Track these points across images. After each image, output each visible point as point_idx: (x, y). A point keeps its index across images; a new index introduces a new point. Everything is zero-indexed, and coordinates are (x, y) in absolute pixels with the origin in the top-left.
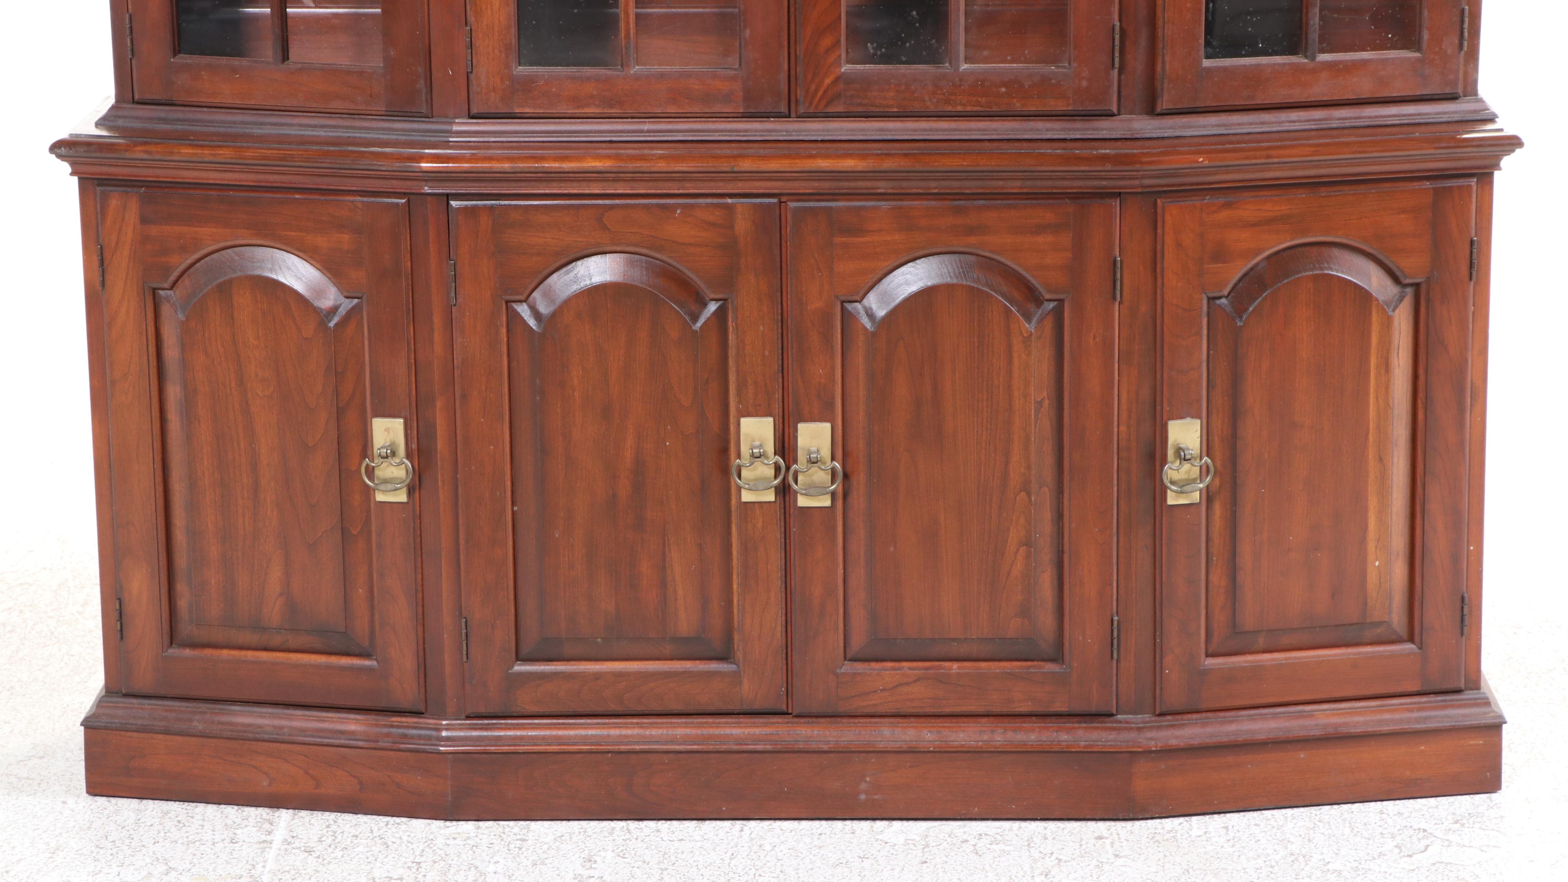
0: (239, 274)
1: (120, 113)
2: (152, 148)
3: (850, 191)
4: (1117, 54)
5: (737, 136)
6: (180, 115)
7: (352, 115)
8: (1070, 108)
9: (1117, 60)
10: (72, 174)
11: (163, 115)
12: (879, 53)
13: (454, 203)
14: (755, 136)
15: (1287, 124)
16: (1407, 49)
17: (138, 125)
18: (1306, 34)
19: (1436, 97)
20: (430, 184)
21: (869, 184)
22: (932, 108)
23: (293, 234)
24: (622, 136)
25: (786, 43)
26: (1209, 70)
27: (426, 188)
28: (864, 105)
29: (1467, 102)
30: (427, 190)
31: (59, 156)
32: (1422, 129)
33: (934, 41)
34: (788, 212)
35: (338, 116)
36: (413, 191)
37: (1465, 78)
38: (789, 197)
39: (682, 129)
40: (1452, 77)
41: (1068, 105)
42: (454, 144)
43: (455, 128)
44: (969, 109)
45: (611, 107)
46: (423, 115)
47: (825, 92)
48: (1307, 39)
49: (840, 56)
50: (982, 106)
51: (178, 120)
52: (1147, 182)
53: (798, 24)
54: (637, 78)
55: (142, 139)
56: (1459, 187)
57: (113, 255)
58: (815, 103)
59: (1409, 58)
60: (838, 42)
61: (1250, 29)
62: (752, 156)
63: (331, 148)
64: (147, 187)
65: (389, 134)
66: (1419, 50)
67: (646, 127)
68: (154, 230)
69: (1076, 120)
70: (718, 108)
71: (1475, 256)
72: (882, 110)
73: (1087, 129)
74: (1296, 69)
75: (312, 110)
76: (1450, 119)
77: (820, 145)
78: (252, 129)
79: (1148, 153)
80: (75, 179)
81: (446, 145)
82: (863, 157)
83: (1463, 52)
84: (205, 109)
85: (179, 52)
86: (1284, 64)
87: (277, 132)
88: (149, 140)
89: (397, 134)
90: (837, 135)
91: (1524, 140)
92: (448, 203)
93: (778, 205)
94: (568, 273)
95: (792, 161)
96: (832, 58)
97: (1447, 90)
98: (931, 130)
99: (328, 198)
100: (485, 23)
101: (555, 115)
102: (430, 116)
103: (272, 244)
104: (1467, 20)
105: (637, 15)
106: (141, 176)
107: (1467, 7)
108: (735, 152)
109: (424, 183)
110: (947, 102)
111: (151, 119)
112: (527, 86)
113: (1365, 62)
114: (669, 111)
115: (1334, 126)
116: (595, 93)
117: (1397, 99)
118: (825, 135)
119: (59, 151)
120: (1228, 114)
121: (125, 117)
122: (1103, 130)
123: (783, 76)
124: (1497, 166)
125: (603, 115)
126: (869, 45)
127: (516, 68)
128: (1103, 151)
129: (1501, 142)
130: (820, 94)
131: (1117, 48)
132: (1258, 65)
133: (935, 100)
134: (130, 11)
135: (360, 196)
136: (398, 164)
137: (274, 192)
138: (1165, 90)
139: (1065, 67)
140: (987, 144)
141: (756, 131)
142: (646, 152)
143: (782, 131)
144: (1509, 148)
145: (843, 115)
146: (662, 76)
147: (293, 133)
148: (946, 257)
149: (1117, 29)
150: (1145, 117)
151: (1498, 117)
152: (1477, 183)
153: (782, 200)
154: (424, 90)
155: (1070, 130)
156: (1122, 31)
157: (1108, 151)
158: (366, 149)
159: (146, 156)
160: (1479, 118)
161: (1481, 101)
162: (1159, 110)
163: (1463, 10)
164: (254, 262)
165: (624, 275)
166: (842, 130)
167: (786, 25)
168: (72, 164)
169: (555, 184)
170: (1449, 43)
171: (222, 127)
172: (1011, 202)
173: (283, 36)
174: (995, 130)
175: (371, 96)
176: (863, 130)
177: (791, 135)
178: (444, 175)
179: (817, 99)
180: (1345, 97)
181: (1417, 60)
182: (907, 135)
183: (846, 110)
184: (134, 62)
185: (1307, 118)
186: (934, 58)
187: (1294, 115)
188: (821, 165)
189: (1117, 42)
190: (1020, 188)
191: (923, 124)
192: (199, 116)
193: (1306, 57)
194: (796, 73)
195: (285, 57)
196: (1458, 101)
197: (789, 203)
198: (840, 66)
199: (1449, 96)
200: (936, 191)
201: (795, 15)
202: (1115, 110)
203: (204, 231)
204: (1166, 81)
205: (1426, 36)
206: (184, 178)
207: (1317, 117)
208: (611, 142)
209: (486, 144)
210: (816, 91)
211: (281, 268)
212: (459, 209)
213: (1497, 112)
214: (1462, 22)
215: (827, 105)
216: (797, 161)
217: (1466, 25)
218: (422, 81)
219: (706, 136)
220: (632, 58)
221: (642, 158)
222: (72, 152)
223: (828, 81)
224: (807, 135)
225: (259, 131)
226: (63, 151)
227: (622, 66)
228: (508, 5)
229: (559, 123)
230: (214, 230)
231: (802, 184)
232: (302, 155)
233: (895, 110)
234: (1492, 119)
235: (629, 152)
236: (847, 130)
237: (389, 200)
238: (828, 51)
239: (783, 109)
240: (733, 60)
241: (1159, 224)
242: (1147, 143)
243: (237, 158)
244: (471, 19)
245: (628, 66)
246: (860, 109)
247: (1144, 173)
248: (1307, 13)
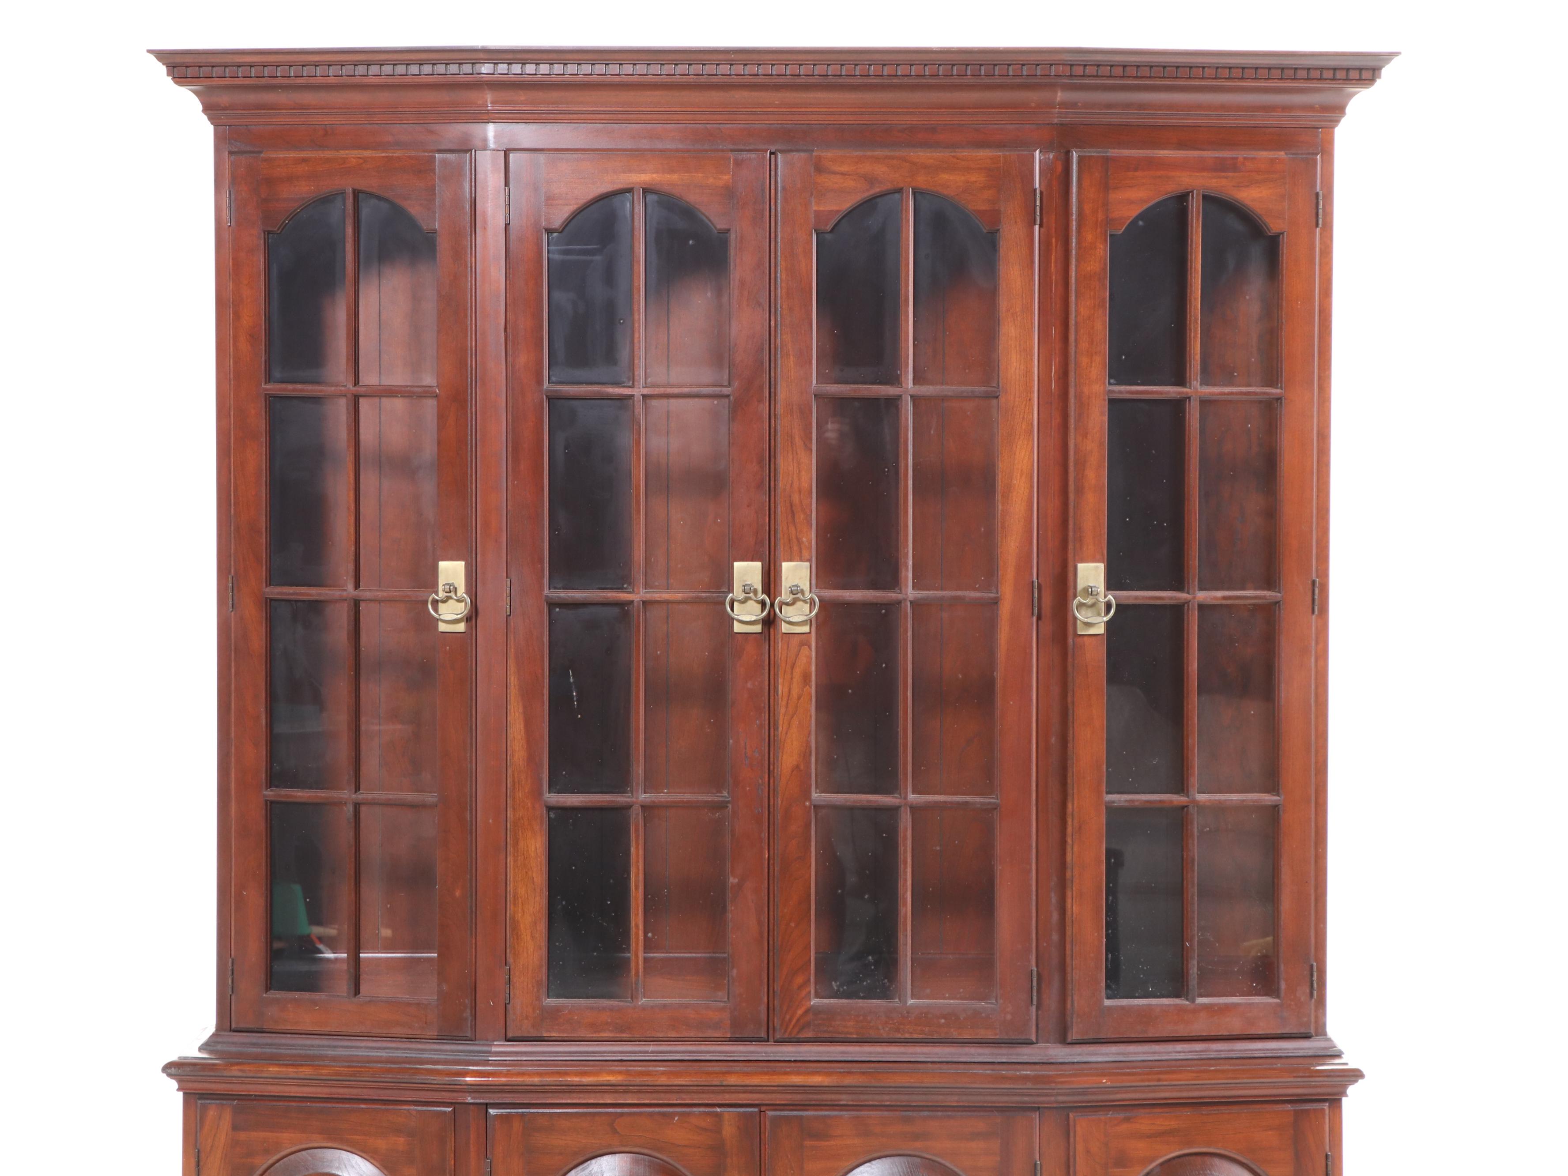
0: (311, 1172)
1: (220, 1040)
2: (246, 1068)
3: (818, 1103)
4: (1035, 994)
5: (725, 1056)
6: (269, 1041)
7: (410, 1039)
8: (997, 1037)
9: (1035, 998)
10: (178, 1090)
11: (254, 1041)
12: (841, 990)
13: (492, 1111)
14: (740, 1056)
15: (1174, 1054)
16: (1269, 996)
17: (233, 1049)
18: (1187, 981)
19: (1293, 1035)
20: (473, 1095)
21: (833, 1097)
22: (885, 1036)
23: (357, 1137)
24: (631, 1056)
25: (766, 980)
26: (1109, 1008)
27: (469, 1098)
28: (829, 1032)
29: (1319, 1041)
30: (469, 1100)
31: (170, 1075)
32: (1283, 1061)
33: (886, 981)
34: (767, 1120)
35: (398, 1039)
36: (459, 1101)
37: (1316, 1022)
38: (768, 1108)
39: (681, 1051)
40: (1305, 1019)
41: (996, 1034)
42: (493, 1063)
43: (494, 1049)
44: (915, 1036)
45: (622, 1032)
46: (468, 1038)
47: (798, 1020)
48: (1188, 986)
49: (810, 992)
50: (926, 1035)
51: (267, 1044)
52: (1061, 1098)
53: (776, 965)
54: (644, 1008)
55: (237, 1060)
56: (1314, 1110)
57: (207, 1157)
58: (789, 1030)
59: (1270, 1004)
60: (809, 980)
61: (1142, 976)
62: (737, 1073)
63: (393, 1066)
64: (238, 1100)
65: (440, 1054)
66: (1278, 997)
67: (650, 1049)
68: (243, 1136)
69: (1002, 1047)
70: (710, 1033)
71: (1330, 1168)
72: (843, 1036)
73: (1011, 1055)
74: (1180, 1009)
75: (377, 1035)
76: (1305, 1054)
77: (793, 1064)
78: (327, 1051)
79: (1060, 1074)
80: (181, 1094)
81: (486, 1063)
82: (829, 1074)
83: (1313, 1000)
84: (289, 1035)
85: (270, 989)
86: (1170, 1005)
87: (347, 1053)
88: (243, 1060)
89: (447, 1055)
90: (807, 1056)
91: (1365, 1073)
92: (487, 1111)
93: (758, 1114)
94: (583, 1170)
95: (771, 1077)
96: (803, 993)
97: (1302, 1030)
98: (884, 1053)
99: (388, 1107)
100: (522, 963)
101: (576, 1039)
102: (473, 1039)
103: (340, 1147)
104: (1315, 974)
105: (646, 960)
106: (235, 1091)
107: (1315, 964)
108: (724, 1069)
109: (468, 1094)
110: (898, 1030)
111: (243, 1044)
112: (553, 1014)
113: (1235, 1006)
114: (669, 1036)
115: (1212, 1056)
116: (609, 1020)
117: (1262, 1036)
118: (797, 1056)
119: (169, 1071)
120: (1126, 1044)
121: (224, 1043)
122: (1024, 1055)
123: (763, 1008)
124: (1344, 1094)
125: (616, 1039)
126: (833, 983)
127: (545, 1000)
128: (1025, 1073)
129: (1347, 1074)
130: (793, 1023)
131: (1035, 989)
132: (1149, 1005)
133: (887, 1029)
134: (233, 956)
135: (414, 1105)
136: (447, 1079)
137: (343, 1103)
138: (1074, 1024)
139: (992, 1003)
140: (930, 1065)
141: (741, 1052)
142: (651, 1068)
143: (761, 1052)
144: (1353, 1079)
145: (812, 1040)
146: (665, 1006)
147: (361, 1054)
148: (897, 1159)
149: (1035, 973)
150: (1059, 1045)
151: (1343, 1054)
152: (1329, 1107)
153: (762, 1110)
154: (470, 1019)
155: (999, 1054)
156: (1039, 974)
157: (1029, 1072)
158: (421, 1067)
159: (240, 1074)
160: (1329, 1054)
161: (1329, 1040)
162: (1069, 1040)
163: (1312, 966)
164: (324, 1162)
165: (630, 1172)
167: (766, 966)
168: (179, 1082)
169: (575, 1095)
170: (1302, 992)
171: (302, 1049)
172: (950, 1113)
173: (356, 975)
174: (937, 1054)
175: (426, 1024)
176: (828, 1052)
177: (769, 1056)
178: (485, 1087)
179: (791, 1027)
180: (1220, 1034)
181: (1277, 1004)
182: (864, 1057)
183: (815, 1036)
184: (233, 997)
185: (1189, 1050)
186: (885, 994)
187: (1179, 1047)
188: (796, 1080)
189: (1035, 984)
190: (957, 1102)
191: (878, 1049)
192: (283, 1041)
193: (1187, 1000)
194: (774, 1005)
195: (357, 992)
196: (1311, 1040)
197: (767, 1112)
198: (810, 1000)
199: (1304, 1035)
200: (888, 1103)
201: (774, 958)
202: (1034, 1040)
203: (285, 1136)
204: (1075, 1016)
205: (1283, 985)
206: (271, 1092)
207: (1198, 1049)
208: (621, 1061)
209: (519, 1062)
210: (790, 1020)
211: (346, 1167)
212: (496, 1116)
213: (1343, 1050)
214: (1312, 975)
215: (798, 1032)
216: (775, 1077)
217: (1315, 978)
218: (468, 1011)
219: (699, 1056)
220: (640, 993)
221: (648, 1074)
222: (180, 1072)
223: (800, 1012)
224: (782, 1056)
225: (333, 1053)
226: (173, 1071)
227: (632, 998)
228: (541, 949)
229: (579, 1045)
230: (292, 1135)
231: (779, 1096)
232: (369, 1071)
233: (855, 1036)
234: (1338, 1055)
235: (636, 1068)
236: (816, 1053)
237: (439, 1109)
238: (801, 987)
239: (763, 1034)
240: (721, 994)
241: (1072, 1134)
242: (1060, 1067)
243: (315, 1075)
244: (510, 960)
245: (637, 998)
246: (827, 1035)
247: (1059, 1091)
248: (1187, 964)
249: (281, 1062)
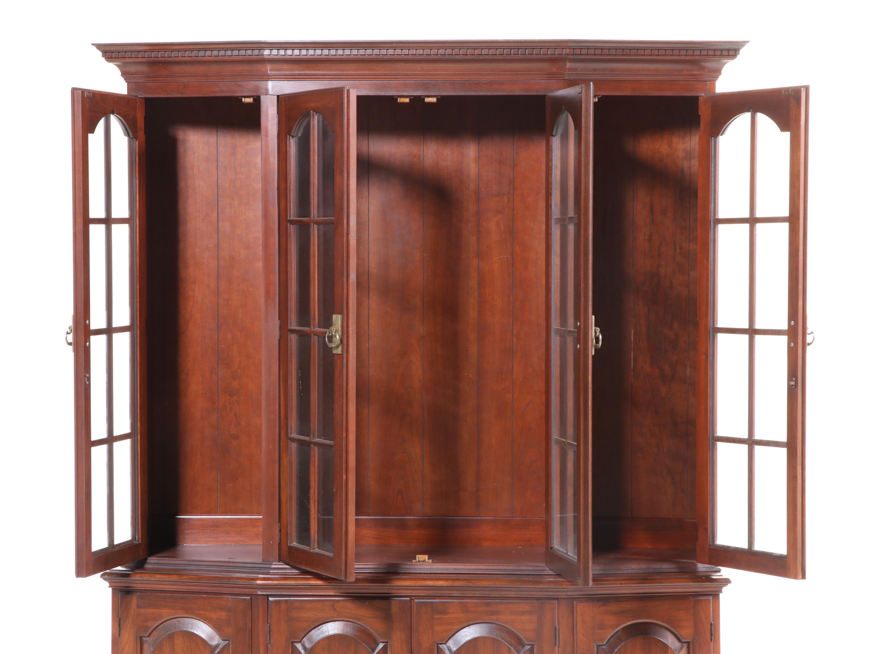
0: (177, 630)
2: (144, 575)
3: (441, 595)
10: (109, 587)
13: (270, 599)
20: (261, 590)
21: (449, 592)
23: (202, 612)
27: (259, 592)
30: (259, 593)
31: (104, 579)
32: (688, 574)
34: (414, 604)
36: (253, 593)
38: (415, 597)
39: (370, 568)
42: (272, 573)
43: (273, 566)
52: (569, 593)
56: (705, 600)
57: (124, 622)
62: (399, 579)
63: (219, 575)
64: (140, 592)
65: (244, 569)
68: (142, 611)
71: (713, 630)
73: (543, 570)
76: (700, 571)
77: (429, 575)
80: (111, 589)
81: (268, 574)
82: (447, 580)
87: (196, 568)
88: (142, 571)
89: (248, 569)
91: (731, 580)
92: (268, 599)
93: (410, 601)
94: (319, 630)
95: (416, 582)
99: (217, 596)
102: (262, 561)
103: (192, 617)
109: (258, 590)
115: (651, 571)
118: (431, 571)
124: (721, 591)
128: (550, 580)
129: (722, 581)
135: (230, 595)
136: (248, 582)
137: (194, 594)
143: (412, 569)
144: (725, 583)
148: (483, 625)
151: (720, 570)
152: (713, 598)
153: (412, 599)
155: (538, 570)
157: (552, 579)
158: (234, 575)
160: (713, 570)
164: (184, 625)
165: (343, 631)
166: (438, 569)
168: (110, 582)
169: (314, 591)
172: (511, 601)
177: (416, 571)
178: (266, 586)
188: (430, 583)
190: (515, 595)
197: (415, 600)
200: (478, 595)
203: (164, 611)
206: (156, 588)
211: (195, 628)
212: (273, 601)
216: (419, 581)
222: (110, 577)
226: (106, 577)
230: (168, 611)
231: (420, 591)
232: (207, 578)
236: (441, 569)
237: (243, 597)
241: (575, 612)
243: (179, 579)
247: (568, 589)
249: (162, 573)
